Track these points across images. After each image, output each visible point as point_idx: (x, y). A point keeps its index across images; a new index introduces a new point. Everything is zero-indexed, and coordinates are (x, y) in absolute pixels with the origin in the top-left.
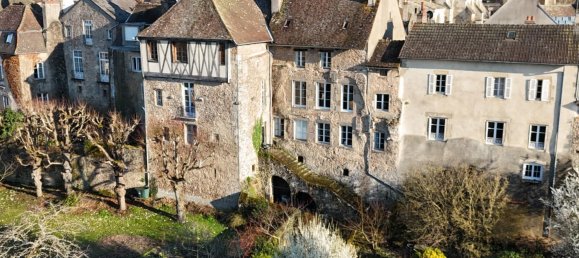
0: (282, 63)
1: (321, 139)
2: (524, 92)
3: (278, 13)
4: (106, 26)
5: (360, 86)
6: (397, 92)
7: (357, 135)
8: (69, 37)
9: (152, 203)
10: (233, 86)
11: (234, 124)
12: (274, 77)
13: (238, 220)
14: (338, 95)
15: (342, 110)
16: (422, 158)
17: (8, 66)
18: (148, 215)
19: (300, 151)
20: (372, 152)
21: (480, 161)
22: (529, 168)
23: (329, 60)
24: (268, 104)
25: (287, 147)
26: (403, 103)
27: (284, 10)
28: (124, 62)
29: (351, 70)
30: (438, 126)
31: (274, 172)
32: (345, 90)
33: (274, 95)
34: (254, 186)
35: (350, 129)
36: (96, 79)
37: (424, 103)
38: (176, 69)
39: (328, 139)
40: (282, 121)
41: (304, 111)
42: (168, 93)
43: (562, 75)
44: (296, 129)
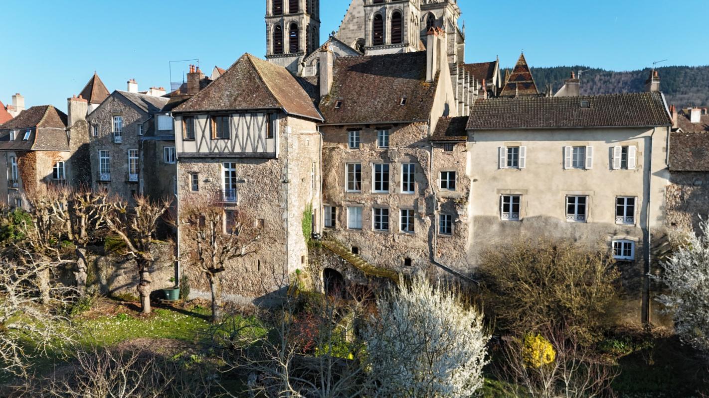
0: (333, 145)
1: (377, 227)
2: (608, 161)
3: (327, 96)
4: (138, 121)
5: (423, 164)
6: (464, 168)
7: (420, 218)
8: (96, 137)
9: (182, 305)
10: (282, 162)
11: (283, 205)
12: (324, 161)
13: (287, 317)
14: (397, 176)
15: (402, 192)
16: (496, 240)
17: (23, 164)
18: (177, 317)
19: (355, 241)
20: (438, 237)
21: (562, 240)
22: (618, 245)
23: (387, 138)
24: (318, 189)
25: (340, 238)
26: (472, 180)
27: (333, 92)
28: (155, 154)
29: (412, 146)
30: (512, 204)
31: (326, 264)
32: (405, 170)
33: (324, 181)
34: (304, 280)
35: (412, 213)
36: (123, 180)
37: (494, 178)
38: (216, 146)
39: (386, 226)
40: (334, 210)
41: (358, 196)
42: (206, 175)
43: (649, 140)
44: (349, 218)
